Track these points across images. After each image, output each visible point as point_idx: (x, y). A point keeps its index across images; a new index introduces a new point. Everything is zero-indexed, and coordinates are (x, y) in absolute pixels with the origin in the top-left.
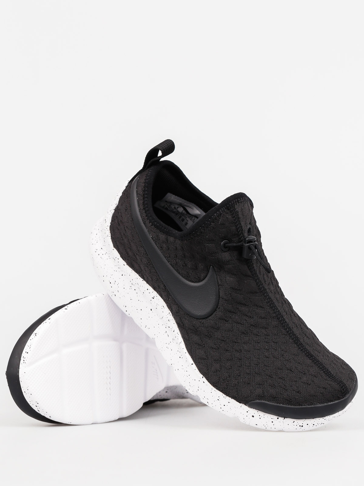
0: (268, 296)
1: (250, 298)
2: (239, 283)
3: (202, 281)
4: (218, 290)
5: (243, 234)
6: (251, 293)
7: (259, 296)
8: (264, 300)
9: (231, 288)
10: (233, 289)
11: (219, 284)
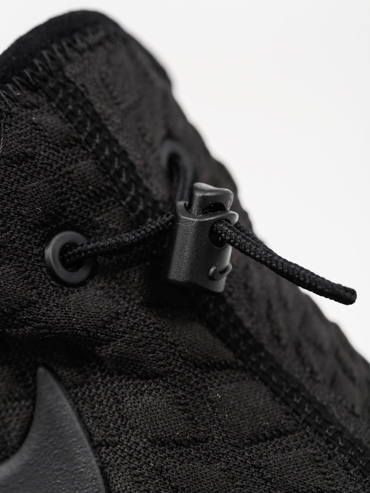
0: (340, 433)
1: (258, 467)
2: (184, 411)
3: (15, 450)
4: (98, 471)
5: (138, 182)
6: (259, 440)
7: (299, 447)
8: (330, 458)
9: (153, 442)
10: (163, 444)
11: (98, 438)
